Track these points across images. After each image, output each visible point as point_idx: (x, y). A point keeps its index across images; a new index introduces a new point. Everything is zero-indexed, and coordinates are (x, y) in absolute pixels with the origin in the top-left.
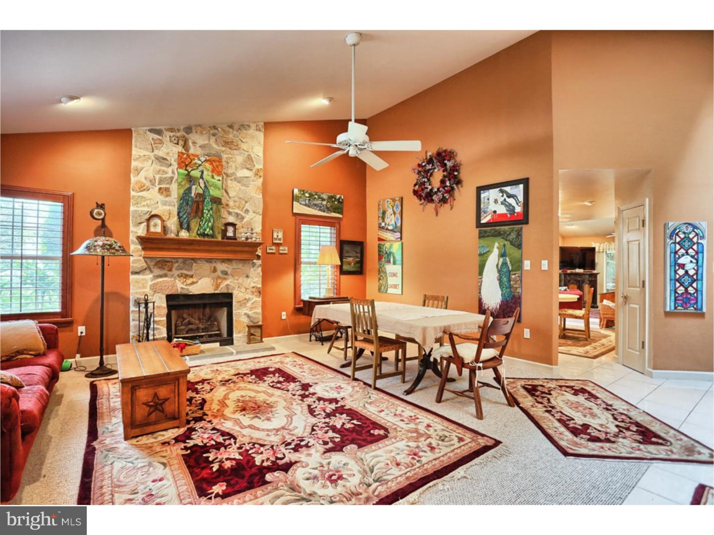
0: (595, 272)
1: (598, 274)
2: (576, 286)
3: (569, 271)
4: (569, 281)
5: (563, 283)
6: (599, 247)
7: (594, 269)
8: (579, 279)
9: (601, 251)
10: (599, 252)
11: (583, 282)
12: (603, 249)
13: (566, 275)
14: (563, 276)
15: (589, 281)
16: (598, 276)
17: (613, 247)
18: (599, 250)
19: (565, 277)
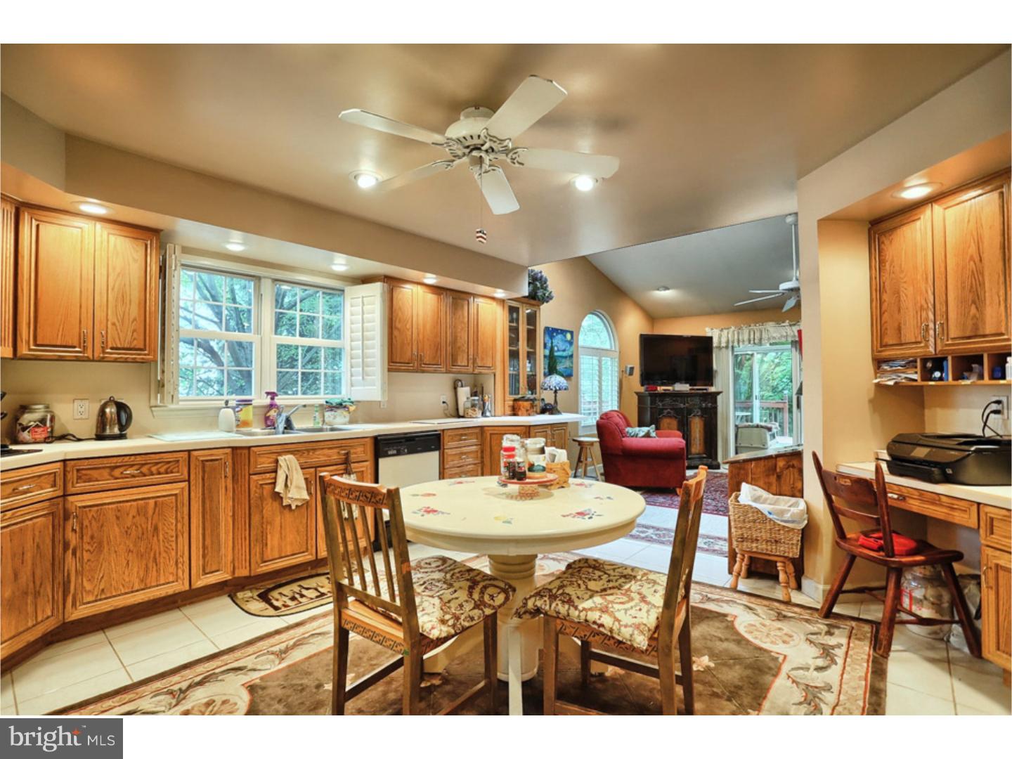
0: (712, 389)
1: (718, 393)
2: (674, 423)
3: (661, 389)
4: (661, 411)
5: (648, 417)
6: (720, 337)
7: (712, 385)
8: (682, 406)
9: (723, 344)
10: (719, 348)
11: (690, 412)
12: (728, 342)
13: (655, 396)
14: (649, 400)
15: (701, 408)
16: (719, 398)
17: (746, 337)
18: (720, 342)
19: (653, 402)
